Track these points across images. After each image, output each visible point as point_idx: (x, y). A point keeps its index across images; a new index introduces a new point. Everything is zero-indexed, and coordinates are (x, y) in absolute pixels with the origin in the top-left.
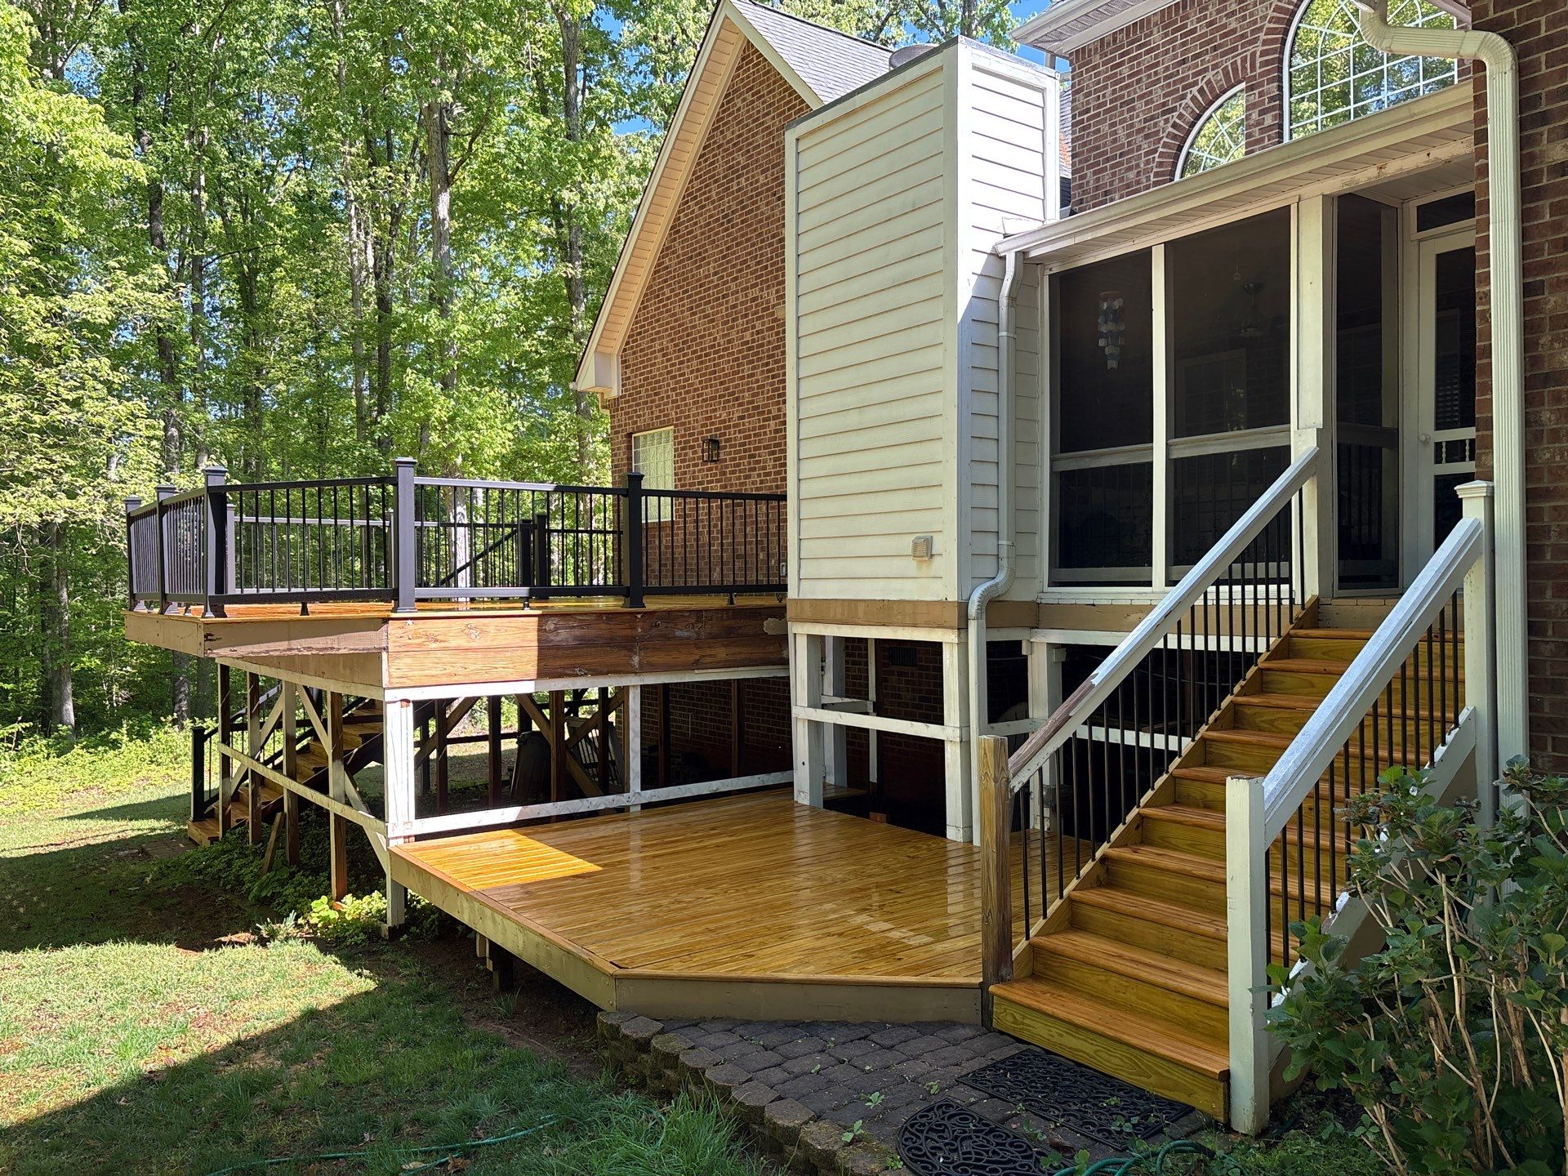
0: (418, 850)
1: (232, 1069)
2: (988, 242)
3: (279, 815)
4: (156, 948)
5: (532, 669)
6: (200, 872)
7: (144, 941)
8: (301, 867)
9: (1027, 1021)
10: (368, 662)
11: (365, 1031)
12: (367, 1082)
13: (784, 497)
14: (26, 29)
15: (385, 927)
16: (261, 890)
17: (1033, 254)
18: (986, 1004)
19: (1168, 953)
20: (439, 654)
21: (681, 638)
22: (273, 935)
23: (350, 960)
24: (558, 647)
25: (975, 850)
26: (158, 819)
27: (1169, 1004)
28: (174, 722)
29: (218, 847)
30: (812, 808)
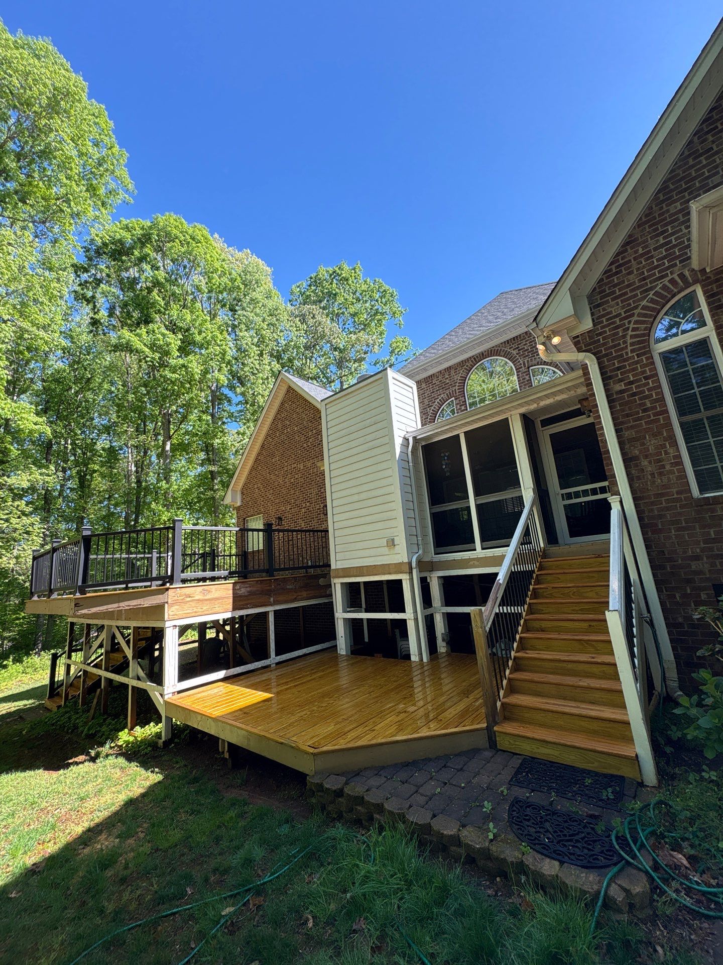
0: (180, 698)
1: (87, 851)
2: (403, 434)
3: (99, 690)
4: (32, 773)
5: (230, 607)
6: (53, 725)
7: (24, 769)
8: (109, 715)
9: (516, 743)
10: (158, 610)
11: (164, 808)
12: (176, 846)
13: (328, 531)
14: (6, 376)
15: (161, 742)
16: (89, 730)
17: (418, 438)
18: (491, 737)
19: (565, 699)
20: (191, 603)
21: (289, 589)
22: (98, 755)
23: (145, 764)
24: (240, 596)
25: (425, 664)
26: (28, 699)
27: (582, 723)
28: (36, 653)
29: (62, 710)
30: (347, 655)
